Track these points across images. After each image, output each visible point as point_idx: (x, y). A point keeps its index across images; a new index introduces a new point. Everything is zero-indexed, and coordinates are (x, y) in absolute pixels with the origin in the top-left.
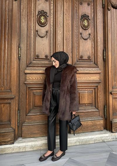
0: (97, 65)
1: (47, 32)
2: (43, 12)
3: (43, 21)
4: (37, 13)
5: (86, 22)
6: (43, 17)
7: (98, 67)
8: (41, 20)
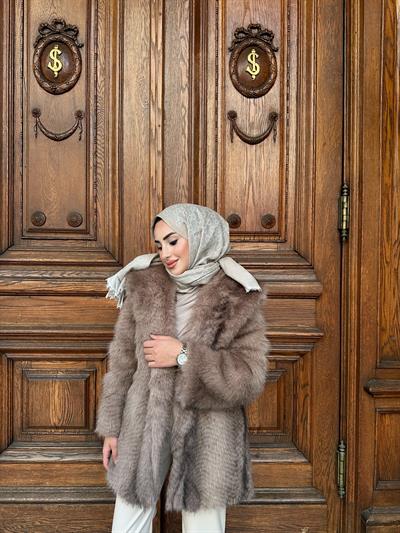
0: (305, 258)
1: (79, 115)
2: (59, 27)
3: (55, 69)
4: (34, 33)
5: (253, 62)
6: (56, 50)
7: (311, 267)
8: (49, 66)
